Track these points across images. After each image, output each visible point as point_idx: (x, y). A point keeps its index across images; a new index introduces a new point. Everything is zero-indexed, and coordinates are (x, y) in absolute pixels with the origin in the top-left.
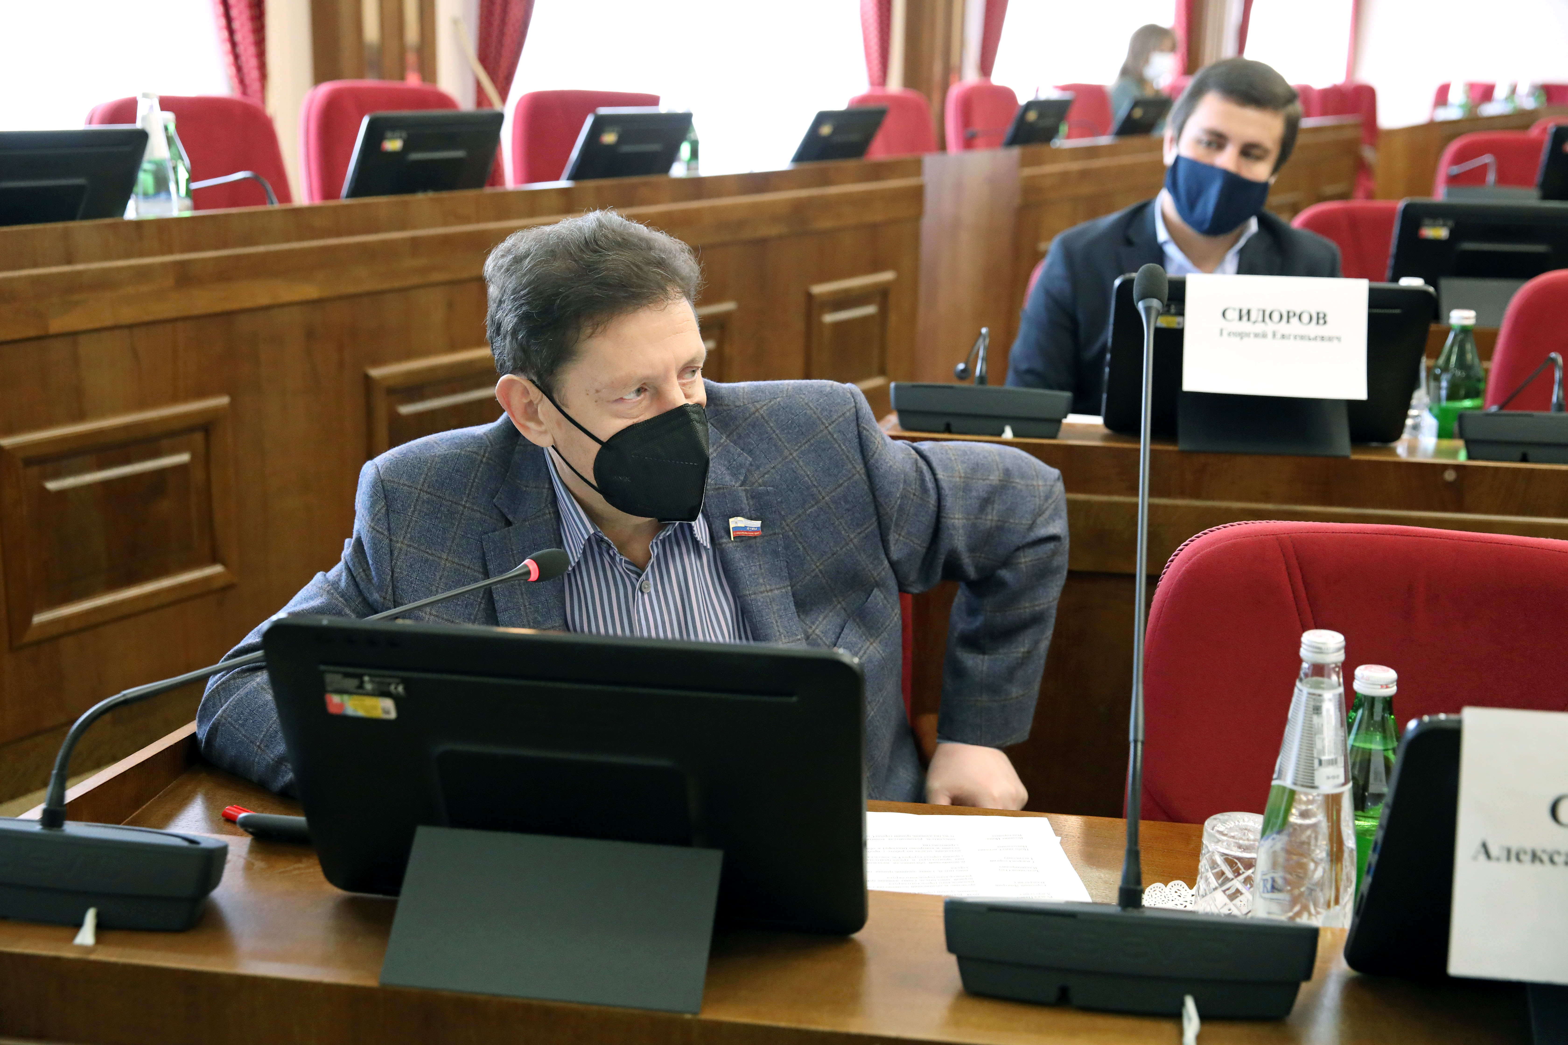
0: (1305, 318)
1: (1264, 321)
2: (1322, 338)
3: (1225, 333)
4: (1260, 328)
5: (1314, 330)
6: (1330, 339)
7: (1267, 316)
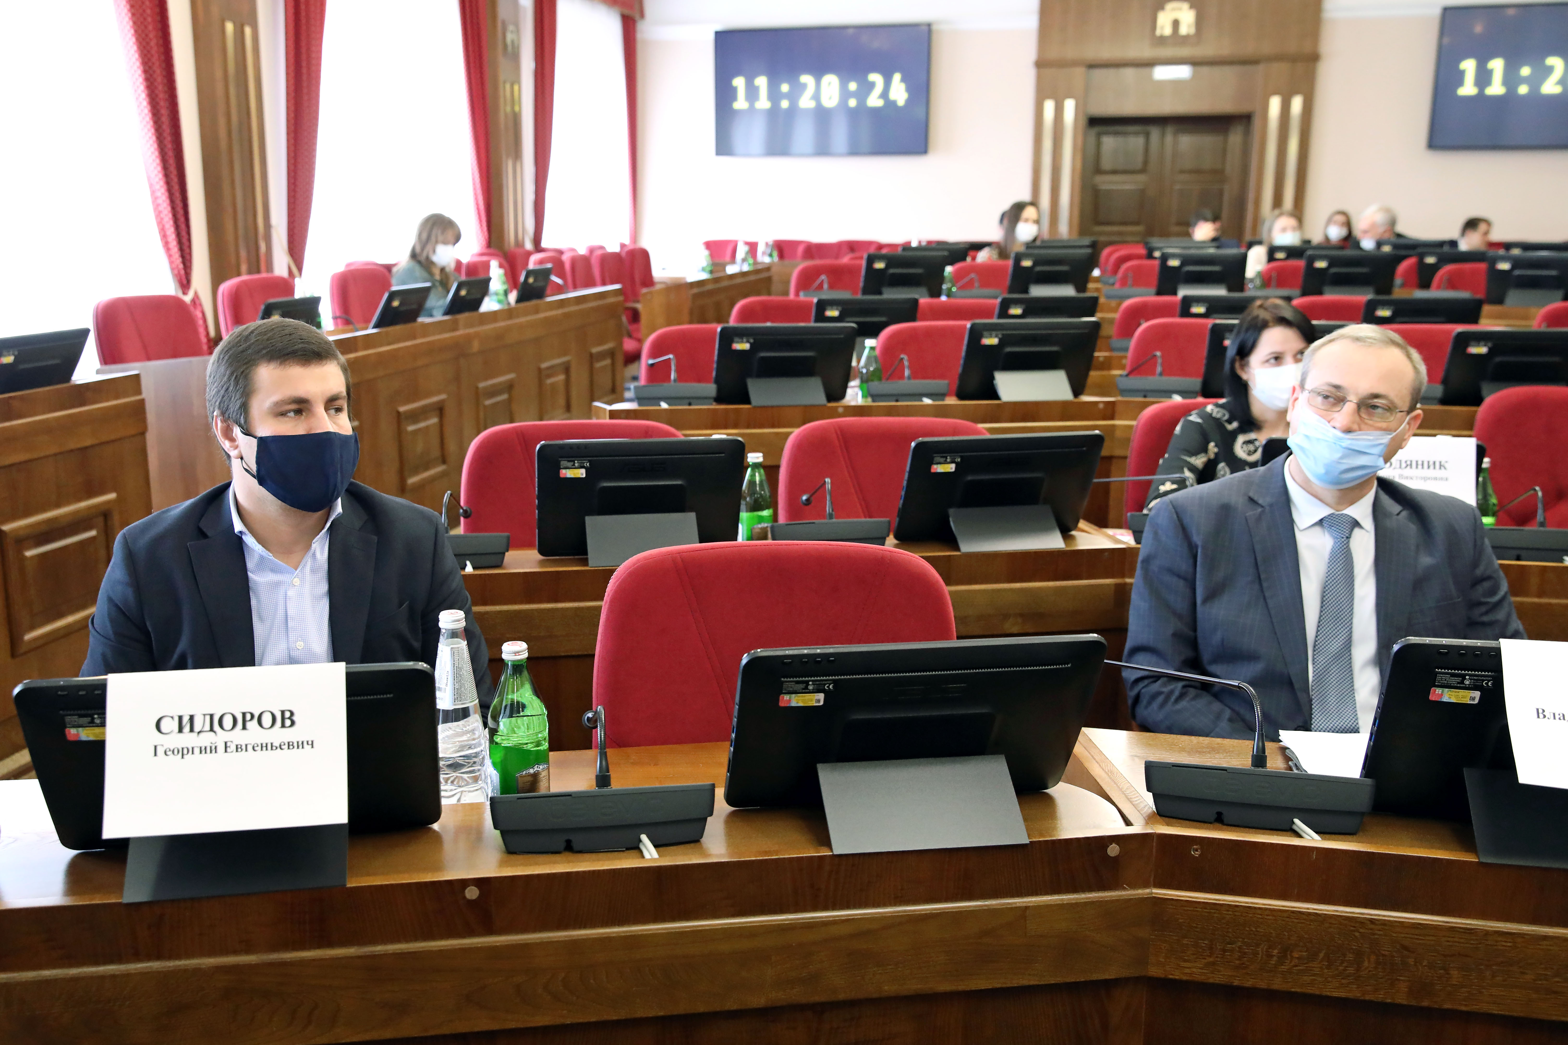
0: (267, 720)
1: (212, 729)
2: (290, 745)
3: (160, 751)
4: (207, 739)
5: (278, 735)
6: (300, 745)
7: (215, 722)
